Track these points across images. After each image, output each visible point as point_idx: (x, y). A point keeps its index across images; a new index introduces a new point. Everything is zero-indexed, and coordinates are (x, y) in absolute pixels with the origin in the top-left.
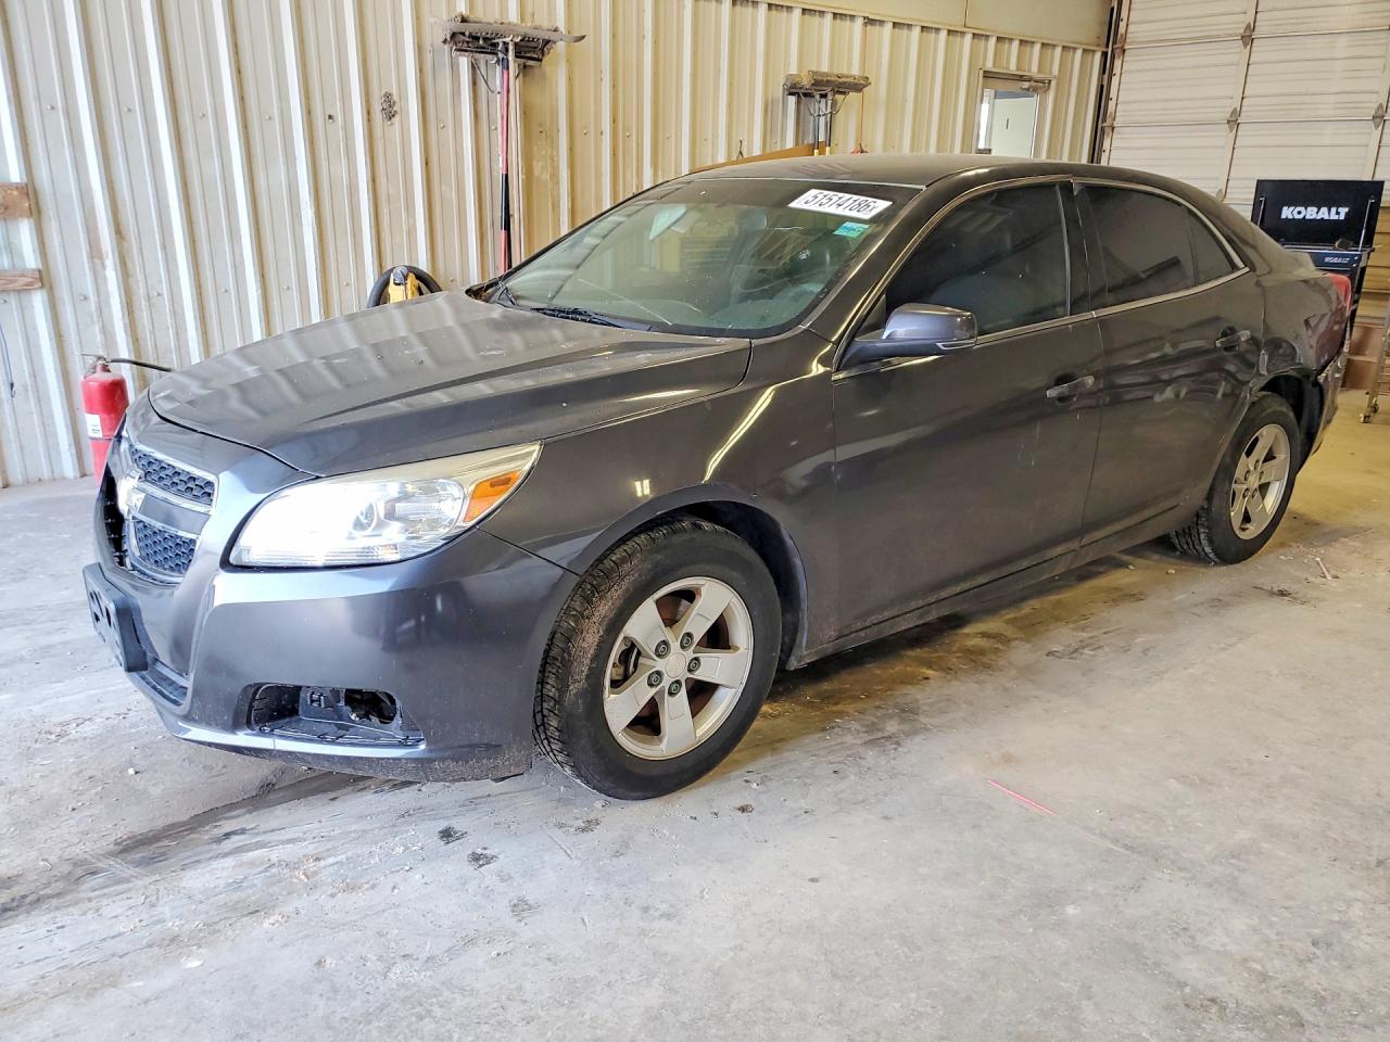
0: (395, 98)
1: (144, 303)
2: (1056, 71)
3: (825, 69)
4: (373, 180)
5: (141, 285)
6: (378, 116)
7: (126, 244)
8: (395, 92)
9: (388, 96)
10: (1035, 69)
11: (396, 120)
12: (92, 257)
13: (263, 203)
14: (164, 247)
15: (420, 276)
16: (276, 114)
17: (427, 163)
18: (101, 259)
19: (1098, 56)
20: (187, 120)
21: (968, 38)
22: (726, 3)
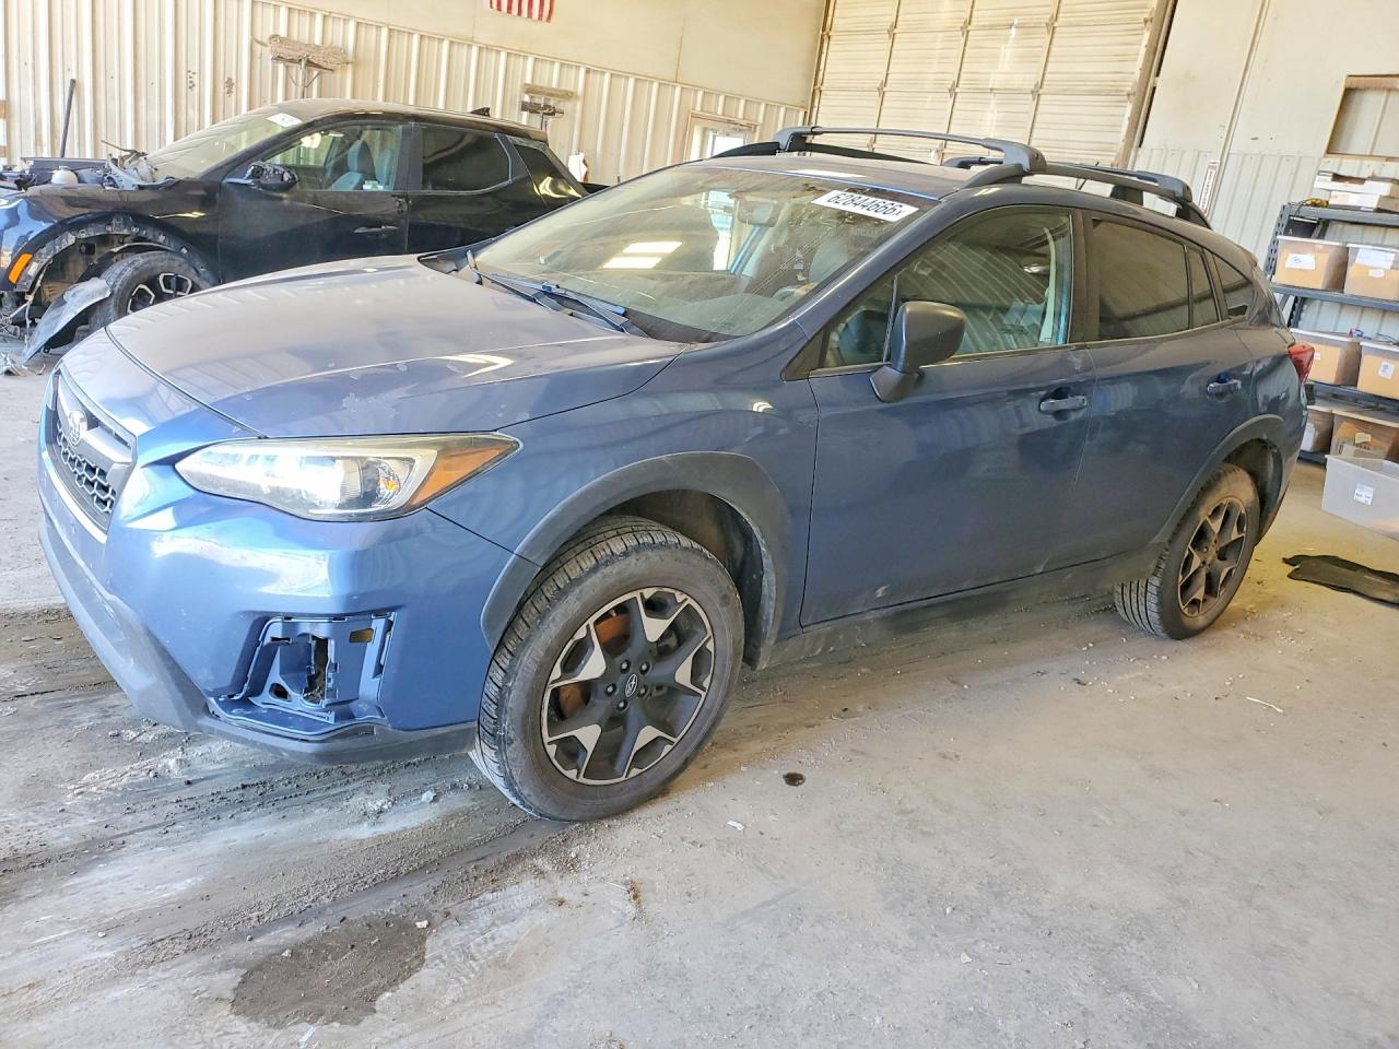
0: (234, 81)
2: (761, 121)
6: (222, 89)
8: (234, 77)
9: (230, 79)
10: (740, 116)
11: (233, 94)
12: (36, 144)
13: (143, 128)
16: (156, 80)
18: (41, 146)
19: (802, 114)
20: (101, 79)
21: (678, 90)
22: (475, 49)
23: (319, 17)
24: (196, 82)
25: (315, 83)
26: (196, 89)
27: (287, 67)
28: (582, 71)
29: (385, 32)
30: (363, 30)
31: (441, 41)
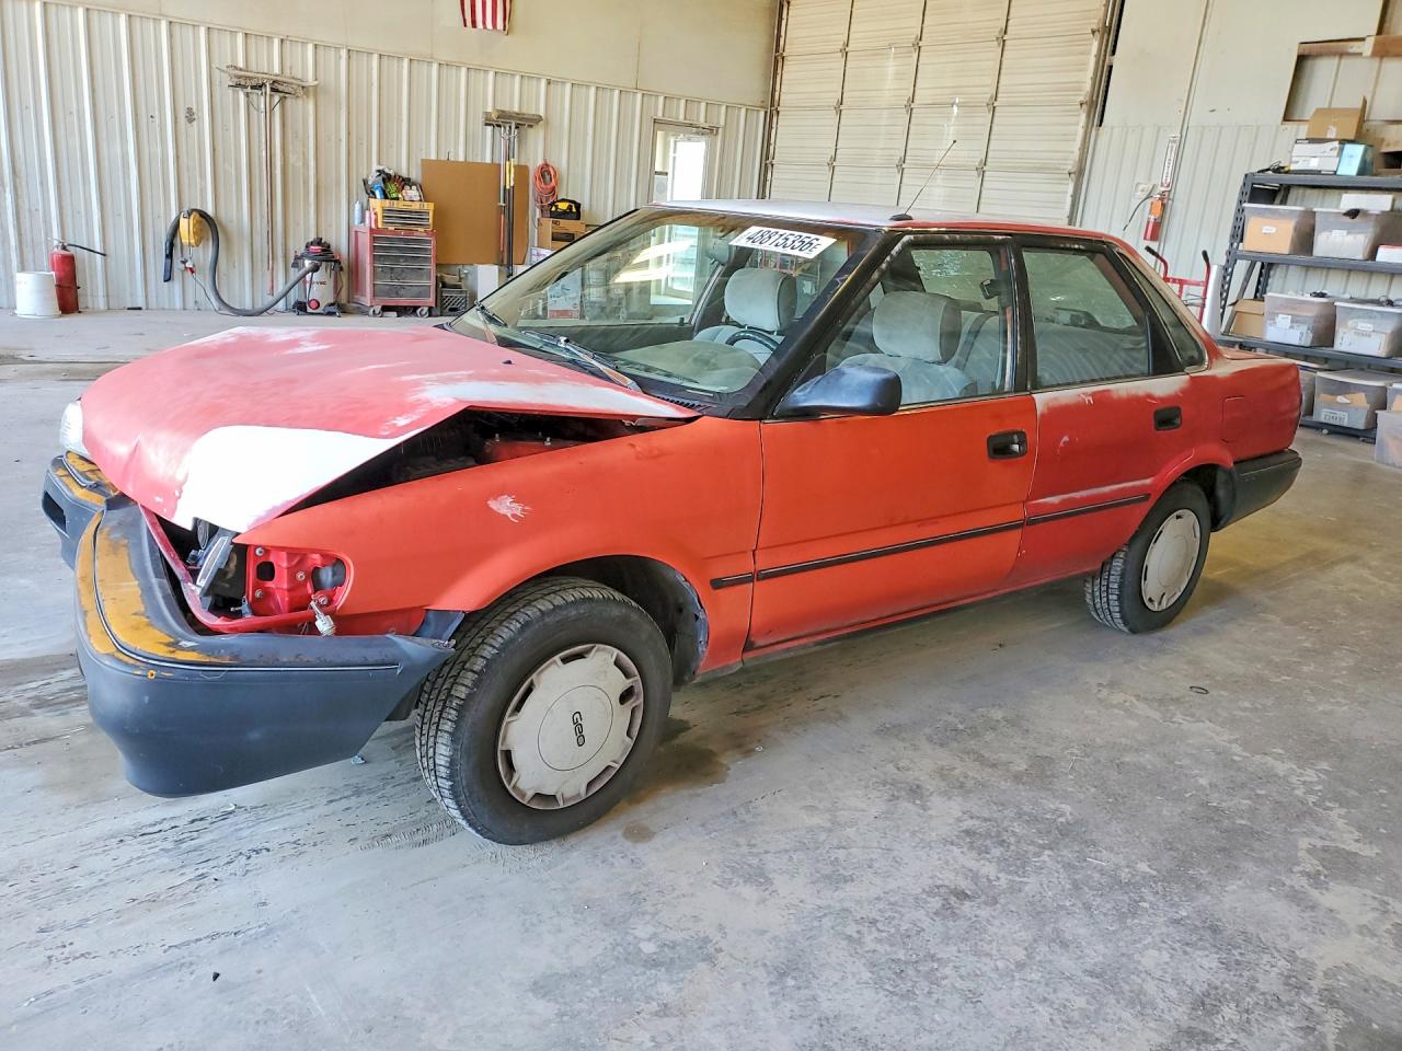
0: (194, 110)
1: (27, 214)
2: (722, 123)
3: (516, 109)
4: (177, 157)
5: (26, 202)
6: (182, 120)
7: (18, 180)
8: (194, 106)
9: (190, 110)
10: (702, 119)
11: (195, 123)
14: (42, 183)
15: (203, 215)
16: (117, 115)
17: (214, 150)
19: (762, 114)
20: (60, 115)
21: (639, 96)
22: (435, 66)
23: (276, 42)
24: (157, 114)
25: (277, 109)
26: (157, 120)
27: (247, 95)
28: (543, 83)
29: (344, 53)
30: (321, 51)
31: (400, 59)
